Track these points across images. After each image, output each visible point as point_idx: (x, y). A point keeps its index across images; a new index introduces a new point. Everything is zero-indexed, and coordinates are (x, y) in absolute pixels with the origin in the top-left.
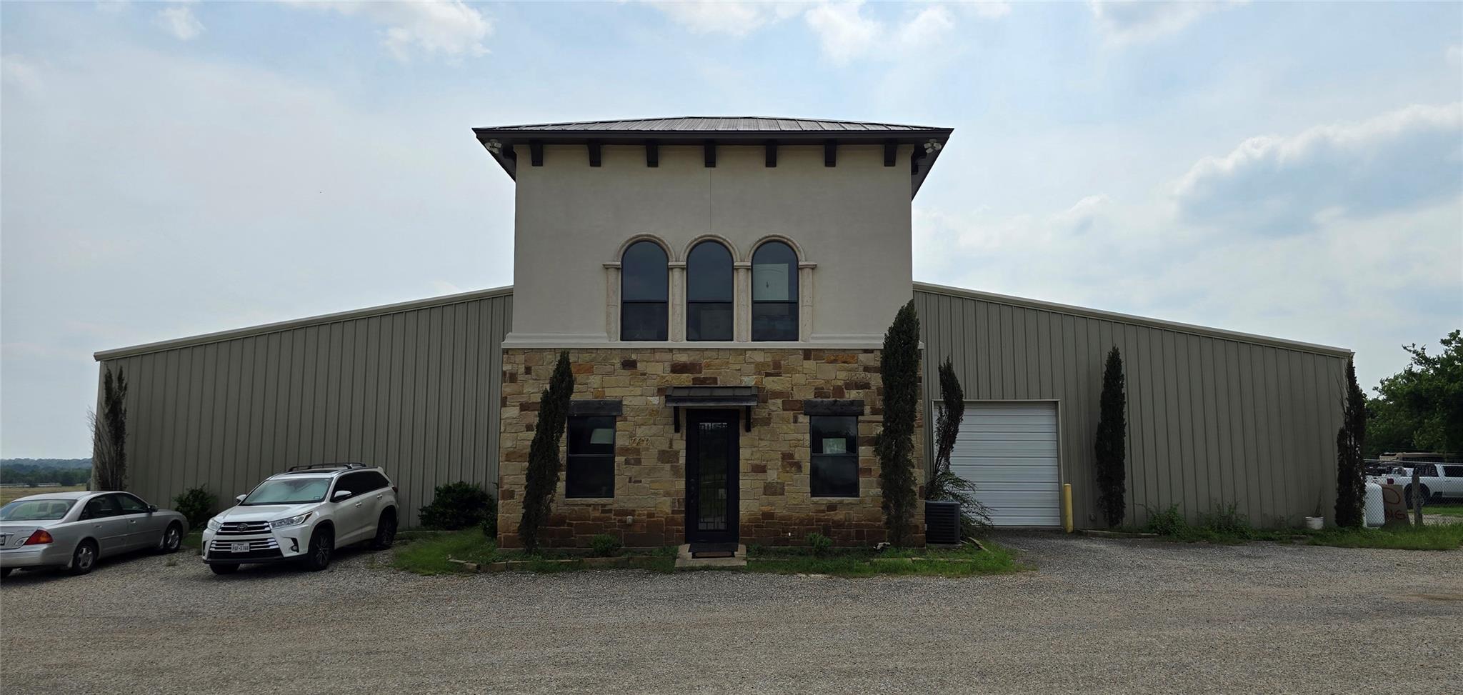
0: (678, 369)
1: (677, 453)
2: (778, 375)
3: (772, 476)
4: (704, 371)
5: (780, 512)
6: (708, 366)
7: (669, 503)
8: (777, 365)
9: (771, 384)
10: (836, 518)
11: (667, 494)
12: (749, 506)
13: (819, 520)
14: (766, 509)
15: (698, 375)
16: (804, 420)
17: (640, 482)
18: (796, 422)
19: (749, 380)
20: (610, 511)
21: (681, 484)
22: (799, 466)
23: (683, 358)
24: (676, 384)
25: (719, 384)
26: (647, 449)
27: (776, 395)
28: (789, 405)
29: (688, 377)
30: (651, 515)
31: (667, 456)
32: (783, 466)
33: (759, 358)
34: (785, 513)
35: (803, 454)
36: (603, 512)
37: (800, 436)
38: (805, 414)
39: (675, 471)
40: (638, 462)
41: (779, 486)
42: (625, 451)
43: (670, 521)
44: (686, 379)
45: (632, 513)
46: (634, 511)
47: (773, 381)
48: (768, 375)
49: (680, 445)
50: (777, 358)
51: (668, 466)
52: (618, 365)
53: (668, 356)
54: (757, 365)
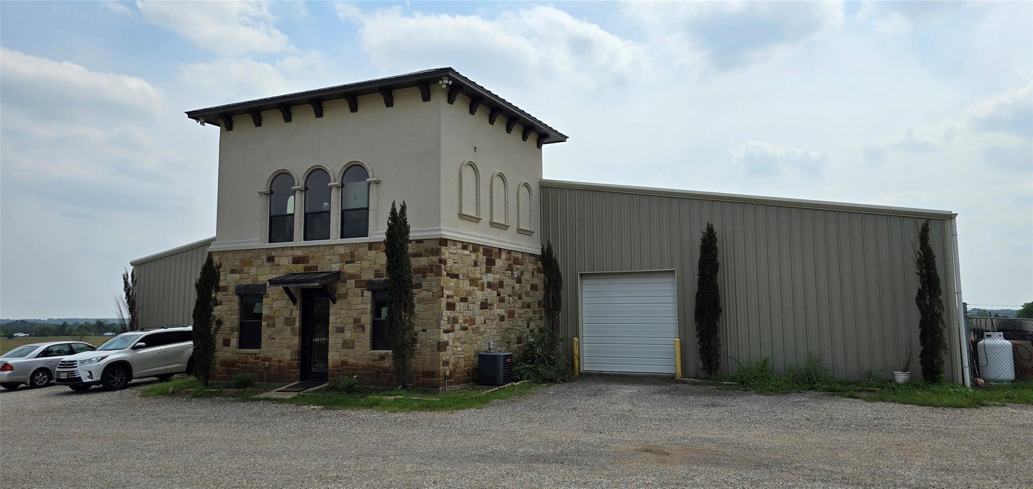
0: (297, 260)
1: (295, 318)
2: (353, 262)
3: (348, 335)
4: (311, 261)
5: (351, 361)
6: (313, 257)
7: (289, 353)
8: (352, 255)
9: (349, 269)
10: (384, 366)
11: (289, 347)
12: (334, 356)
13: (374, 367)
14: (343, 358)
15: (307, 265)
16: (368, 294)
17: (274, 338)
18: (362, 296)
19: (336, 267)
20: (258, 358)
21: (296, 341)
22: (363, 328)
23: (299, 253)
24: (295, 271)
25: (319, 270)
26: (279, 317)
27: (352, 276)
28: (359, 284)
29: (301, 266)
30: (280, 361)
31: (289, 321)
32: (354, 328)
33: (342, 250)
34: (354, 361)
35: (367, 319)
36: (256, 358)
37: (364, 306)
38: (368, 290)
39: (293, 330)
40: (274, 325)
41: (351, 342)
42: (268, 317)
43: (290, 366)
44: (299, 268)
45: (269, 360)
46: (271, 358)
47: (350, 267)
48: (347, 262)
49: (297, 314)
50: (352, 250)
51: (289, 328)
52: (265, 260)
53: (290, 252)
54: (341, 255)
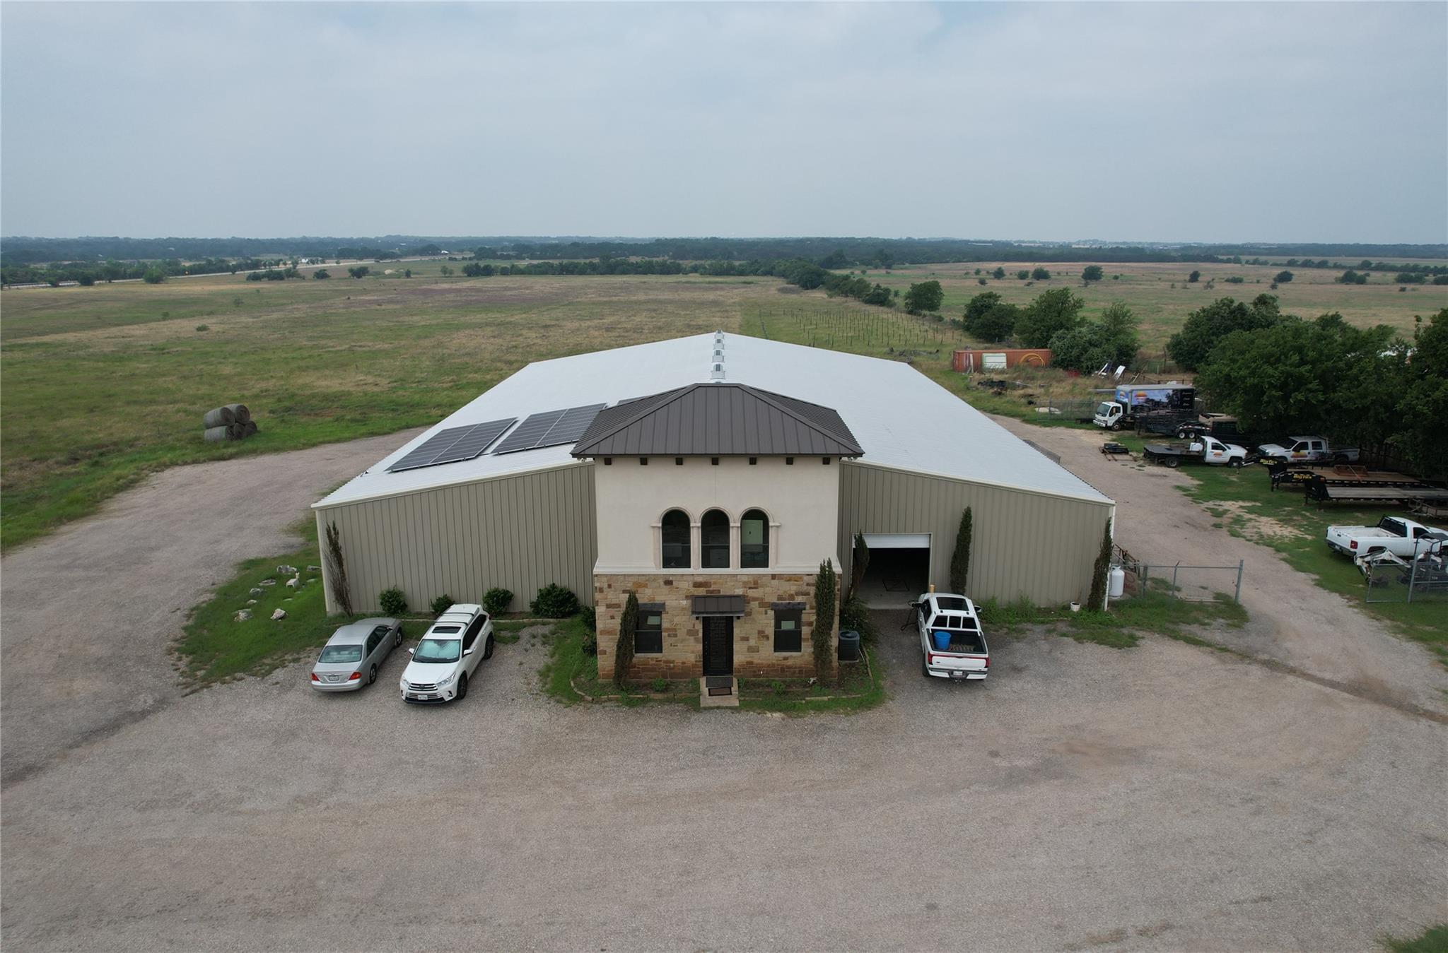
0: (697, 585)
1: (697, 631)
2: (756, 588)
3: (752, 642)
4: (712, 586)
5: (756, 661)
6: (715, 583)
7: (693, 657)
8: (756, 583)
9: (751, 593)
10: (789, 664)
11: (693, 652)
12: (739, 657)
13: (778, 665)
14: (749, 659)
15: (708, 589)
16: (771, 612)
17: (677, 646)
18: (766, 613)
19: (739, 591)
20: (660, 661)
21: (700, 647)
22: (767, 638)
23: (700, 579)
24: (696, 594)
25: (722, 593)
26: (680, 629)
27: (755, 599)
28: (763, 604)
29: (703, 590)
30: (683, 663)
31: (691, 633)
32: (758, 638)
33: (745, 579)
34: (760, 661)
35: (770, 631)
36: (657, 661)
37: (768, 622)
38: (772, 609)
39: (697, 640)
40: (675, 636)
41: (756, 647)
42: (667, 630)
43: (694, 666)
44: (701, 591)
45: (673, 662)
47: (753, 591)
48: (750, 588)
49: (699, 627)
50: (756, 579)
51: (692, 638)
52: (662, 583)
53: (691, 578)
54: (744, 583)
